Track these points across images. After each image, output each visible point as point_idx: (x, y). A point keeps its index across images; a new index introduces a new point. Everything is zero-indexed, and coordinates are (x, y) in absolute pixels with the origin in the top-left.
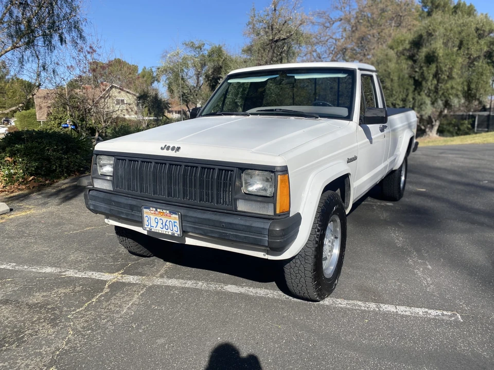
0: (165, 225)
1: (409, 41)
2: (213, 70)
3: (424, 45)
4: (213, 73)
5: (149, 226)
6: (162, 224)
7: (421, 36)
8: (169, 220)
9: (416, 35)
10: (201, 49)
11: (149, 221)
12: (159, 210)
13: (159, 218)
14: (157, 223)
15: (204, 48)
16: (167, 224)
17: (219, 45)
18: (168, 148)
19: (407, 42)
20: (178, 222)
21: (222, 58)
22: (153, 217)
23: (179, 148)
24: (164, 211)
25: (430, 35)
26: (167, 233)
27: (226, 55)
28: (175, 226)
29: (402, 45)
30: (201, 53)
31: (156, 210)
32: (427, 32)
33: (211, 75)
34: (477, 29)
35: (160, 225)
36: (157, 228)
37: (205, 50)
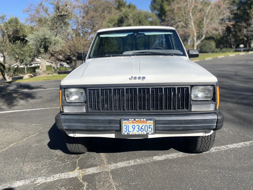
0: (141, 128)
1: (117, 20)
2: (12, 32)
3: (124, 22)
4: (13, 33)
5: (127, 131)
6: (138, 128)
7: (122, 18)
8: (144, 125)
9: (120, 17)
10: (3, 19)
11: (127, 128)
12: (137, 120)
13: (136, 125)
14: (134, 128)
15: (6, 18)
16: (143, 127)
17: (16, 17)
18: (135, 78)
19: (116, 20)
20: (152, 125)
21: (19, 25)
22: (130, 125)
23: (144, 78)
24: (142, 120)
25: (126, 17)
26: (142, 133)
27: (21, 23)
28: (149, 128)
29: (114, 21)
30: (4, 21)
31: (135, 120)
32: (125, 16)
33: (12, 35)
34: (145, 16)
35: (136, 129)
36: (134, 132)
37: (6, 19)
